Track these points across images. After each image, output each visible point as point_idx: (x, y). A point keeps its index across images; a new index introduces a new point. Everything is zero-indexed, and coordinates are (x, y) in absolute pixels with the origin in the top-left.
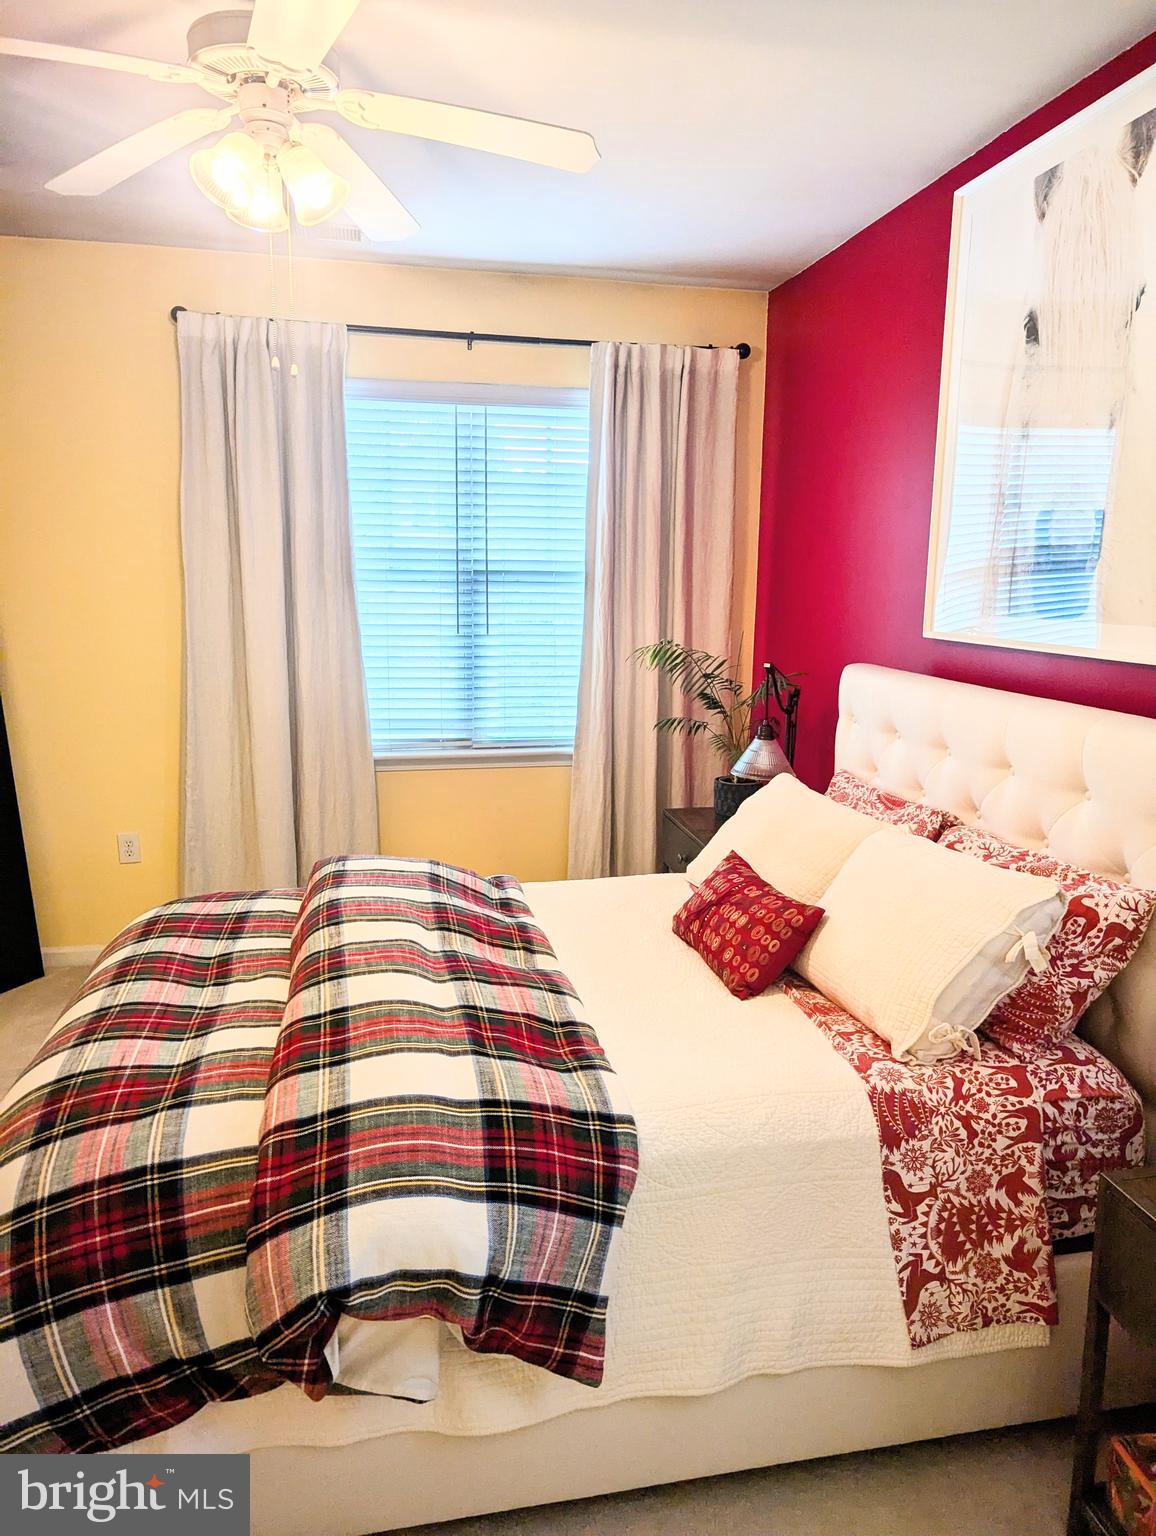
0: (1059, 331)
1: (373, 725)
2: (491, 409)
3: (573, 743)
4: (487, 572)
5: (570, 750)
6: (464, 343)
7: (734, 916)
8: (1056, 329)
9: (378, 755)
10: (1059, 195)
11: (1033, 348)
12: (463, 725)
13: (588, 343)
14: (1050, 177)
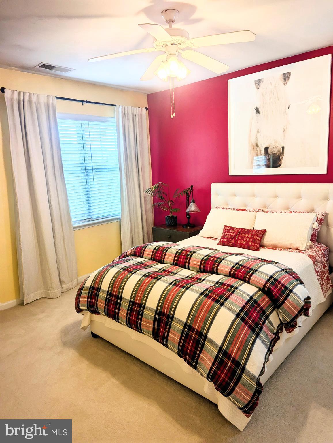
0: (266, 111)
1: (72, 217)
2: (90, 123)
3: (120, 214)
4: (93, 169)
5: (120, 217)
6: (81, 103)
7: (247, 236)
8: (265, 111)
9: (74, 226)
10: (262, 85)
11: (258, 115)
12: (88, 214)
13: (115, 105)
14: (259, 81)
